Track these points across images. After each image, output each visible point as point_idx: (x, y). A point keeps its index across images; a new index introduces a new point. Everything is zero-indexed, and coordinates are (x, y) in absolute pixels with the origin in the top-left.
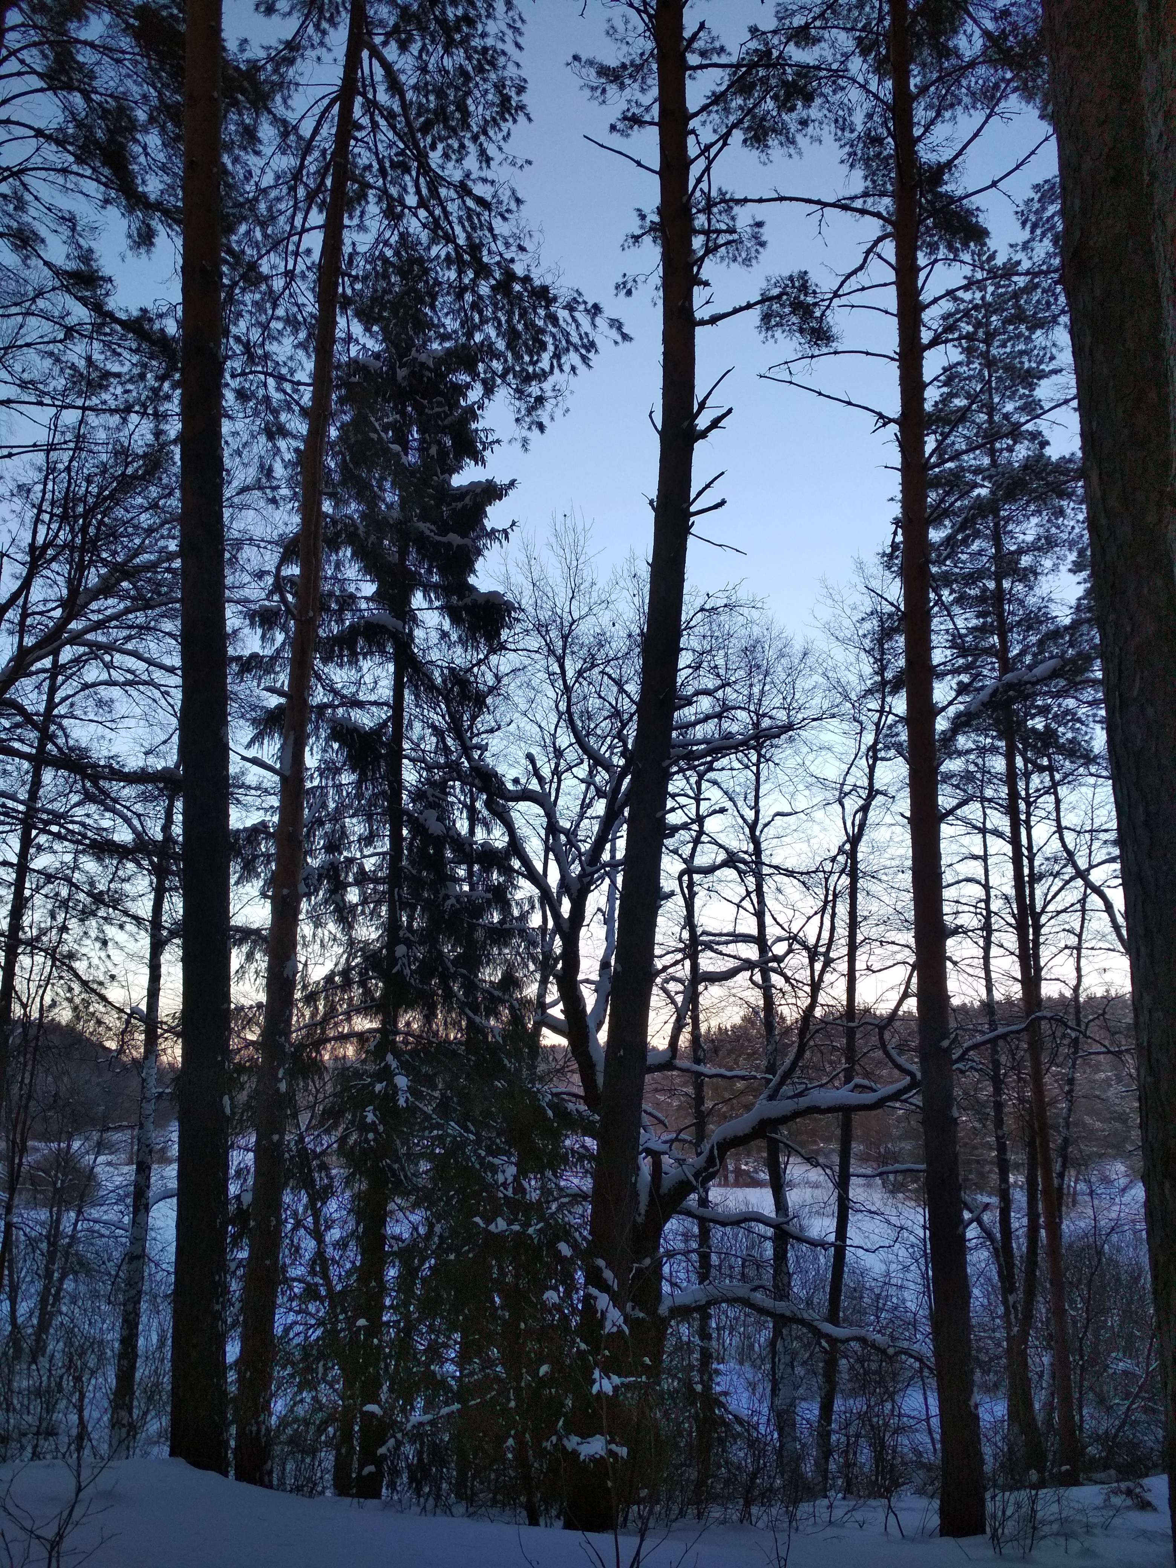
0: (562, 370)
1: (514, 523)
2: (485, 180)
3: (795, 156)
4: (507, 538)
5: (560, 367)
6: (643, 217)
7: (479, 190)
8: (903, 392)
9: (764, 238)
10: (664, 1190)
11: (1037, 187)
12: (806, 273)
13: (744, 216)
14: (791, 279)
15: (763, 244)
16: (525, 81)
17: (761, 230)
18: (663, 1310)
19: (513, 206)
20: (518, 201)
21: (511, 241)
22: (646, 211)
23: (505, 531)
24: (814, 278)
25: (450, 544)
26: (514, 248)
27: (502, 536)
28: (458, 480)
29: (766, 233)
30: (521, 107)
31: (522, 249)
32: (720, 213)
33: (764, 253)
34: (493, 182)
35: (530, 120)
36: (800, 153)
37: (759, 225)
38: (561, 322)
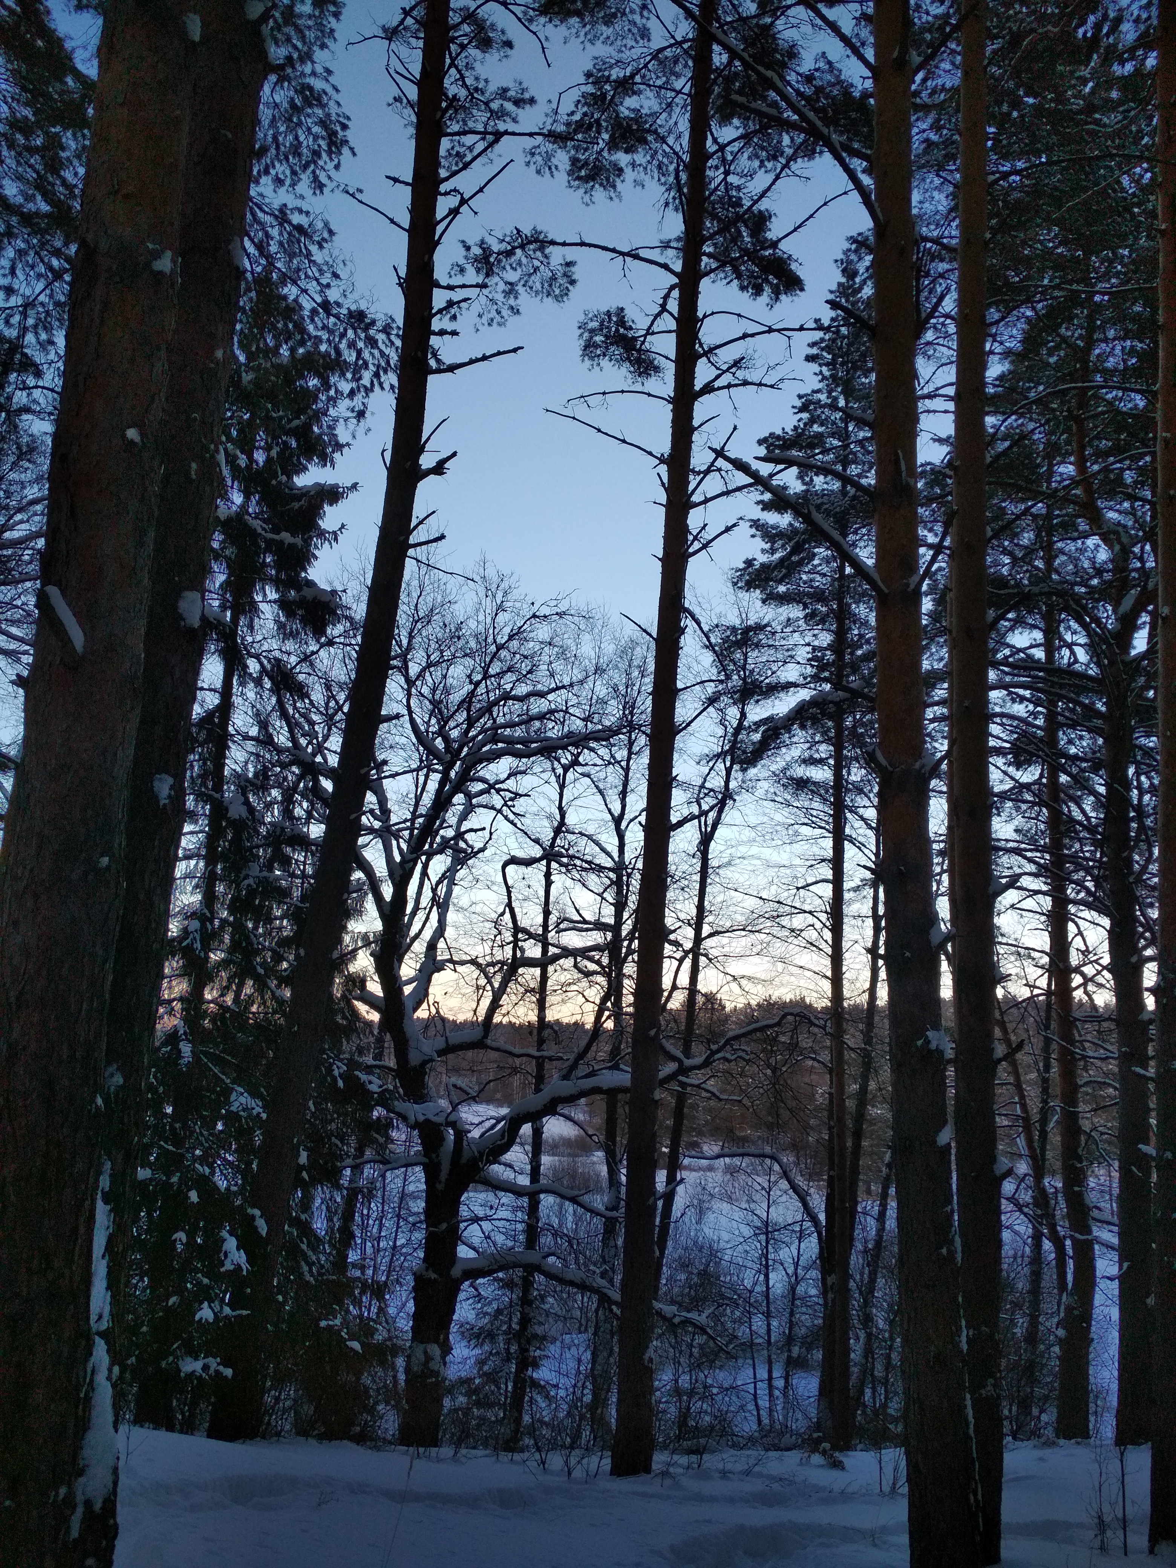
0: (382, 388)
1: (343, 526)
2: (300, 211)
3: (616, 200)
4: (336, 539)
5: (381, 385)
6: (468, 248)
7: (296, 219)
8: (674, 435)
9: (574, 277)
10: (464, 1160)
11: (853, 240)
12: (622, 309)
13: (557, 255)
14: (609, 314)
15: (573, 282)
16: (349, 118)
17: (573, 269)
18: (456, 1272)
19: (326, 235)
20: (331, 233)
21: (325, 268)
22: (470, 242)
23: (335, 533)
24: (630, 314)
25: (282, 542)
26: (329, 275)
27: (331, 537)
28: (302, 481)
29: (577, 272)
30: (345, 142)
31: (336, 276)
32: (534, 251)
33: (574, 291)
34: (308, 213)
35: (354, 154)
36: (619, 196)
37: (569, 264)
38: (380, 344)
